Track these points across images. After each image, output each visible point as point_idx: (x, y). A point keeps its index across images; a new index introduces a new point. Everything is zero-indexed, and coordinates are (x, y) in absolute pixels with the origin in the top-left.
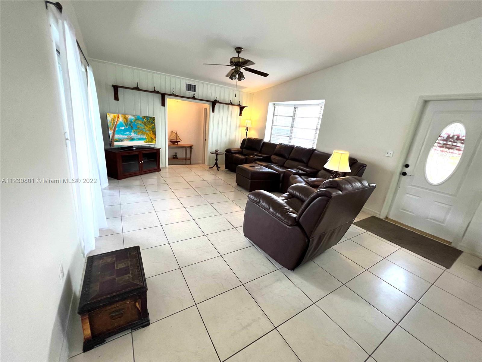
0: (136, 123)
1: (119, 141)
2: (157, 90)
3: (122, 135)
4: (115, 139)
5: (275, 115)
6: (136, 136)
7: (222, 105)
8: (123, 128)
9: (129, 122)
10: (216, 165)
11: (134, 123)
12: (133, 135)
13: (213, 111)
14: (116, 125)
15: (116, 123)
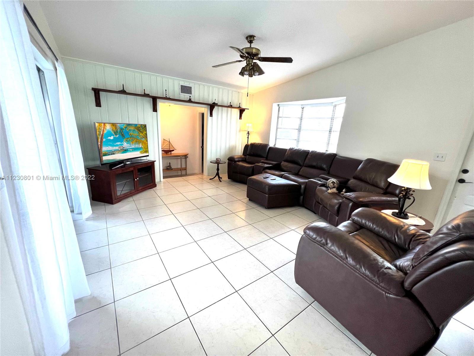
0: (127, 130)
1: (108, 155)
2: (147, 92)
3: (111, 146)
4: (103, 152)
5: (280, 117)
6: (129, 146)
7: (220, 108)
8: (112, 138)
9: (119, 130)
10: (217, 176)
11: (125, 130)
12: (125, 145)
13: (211, 115)
14: (102, 135)
15: (103, 132)
